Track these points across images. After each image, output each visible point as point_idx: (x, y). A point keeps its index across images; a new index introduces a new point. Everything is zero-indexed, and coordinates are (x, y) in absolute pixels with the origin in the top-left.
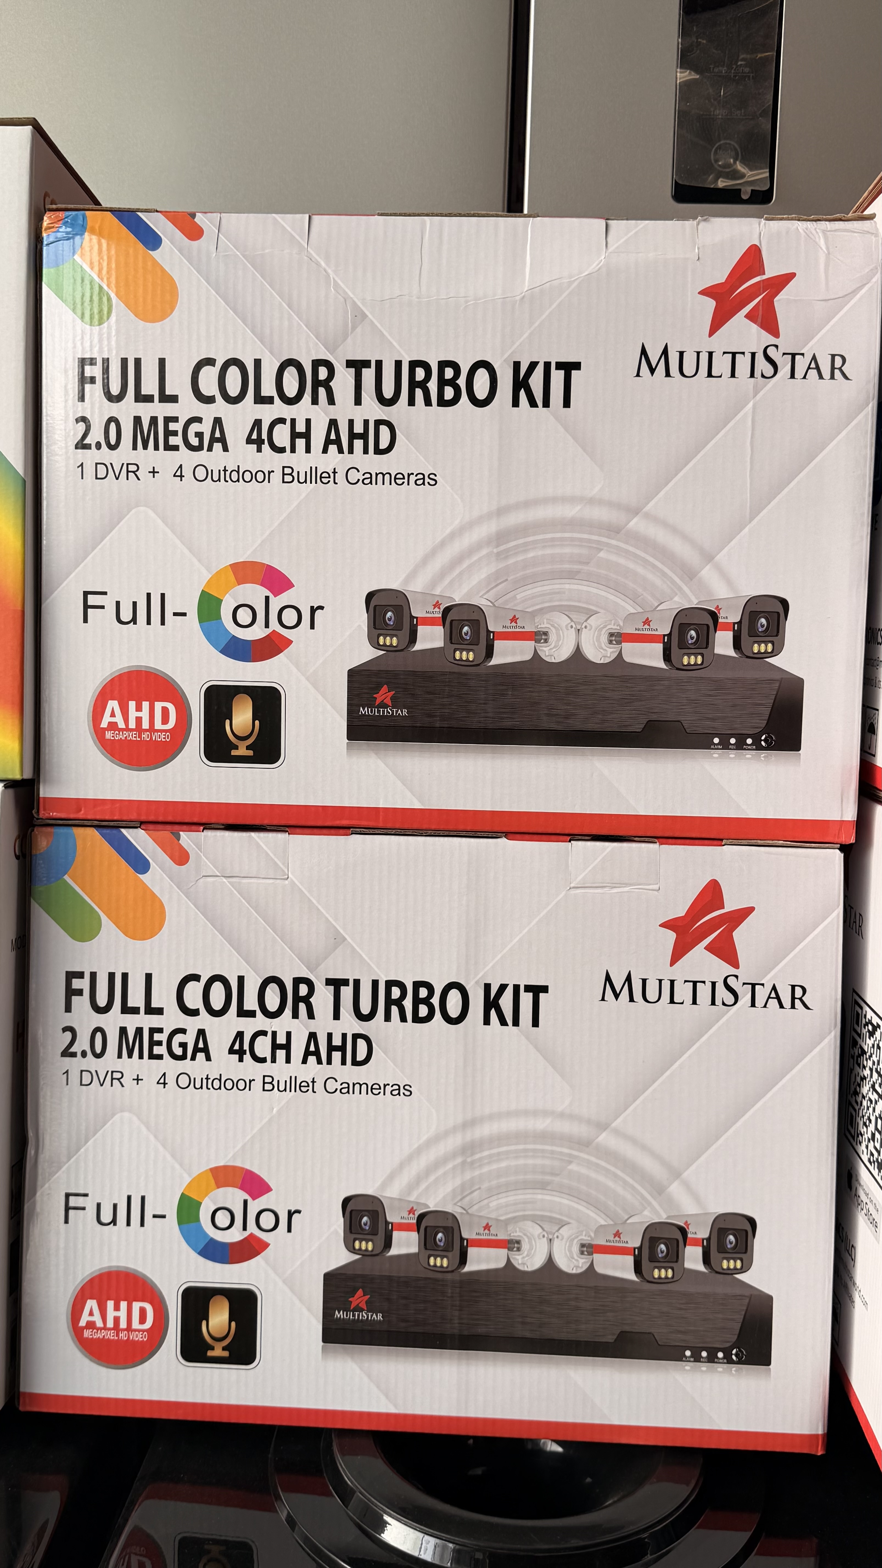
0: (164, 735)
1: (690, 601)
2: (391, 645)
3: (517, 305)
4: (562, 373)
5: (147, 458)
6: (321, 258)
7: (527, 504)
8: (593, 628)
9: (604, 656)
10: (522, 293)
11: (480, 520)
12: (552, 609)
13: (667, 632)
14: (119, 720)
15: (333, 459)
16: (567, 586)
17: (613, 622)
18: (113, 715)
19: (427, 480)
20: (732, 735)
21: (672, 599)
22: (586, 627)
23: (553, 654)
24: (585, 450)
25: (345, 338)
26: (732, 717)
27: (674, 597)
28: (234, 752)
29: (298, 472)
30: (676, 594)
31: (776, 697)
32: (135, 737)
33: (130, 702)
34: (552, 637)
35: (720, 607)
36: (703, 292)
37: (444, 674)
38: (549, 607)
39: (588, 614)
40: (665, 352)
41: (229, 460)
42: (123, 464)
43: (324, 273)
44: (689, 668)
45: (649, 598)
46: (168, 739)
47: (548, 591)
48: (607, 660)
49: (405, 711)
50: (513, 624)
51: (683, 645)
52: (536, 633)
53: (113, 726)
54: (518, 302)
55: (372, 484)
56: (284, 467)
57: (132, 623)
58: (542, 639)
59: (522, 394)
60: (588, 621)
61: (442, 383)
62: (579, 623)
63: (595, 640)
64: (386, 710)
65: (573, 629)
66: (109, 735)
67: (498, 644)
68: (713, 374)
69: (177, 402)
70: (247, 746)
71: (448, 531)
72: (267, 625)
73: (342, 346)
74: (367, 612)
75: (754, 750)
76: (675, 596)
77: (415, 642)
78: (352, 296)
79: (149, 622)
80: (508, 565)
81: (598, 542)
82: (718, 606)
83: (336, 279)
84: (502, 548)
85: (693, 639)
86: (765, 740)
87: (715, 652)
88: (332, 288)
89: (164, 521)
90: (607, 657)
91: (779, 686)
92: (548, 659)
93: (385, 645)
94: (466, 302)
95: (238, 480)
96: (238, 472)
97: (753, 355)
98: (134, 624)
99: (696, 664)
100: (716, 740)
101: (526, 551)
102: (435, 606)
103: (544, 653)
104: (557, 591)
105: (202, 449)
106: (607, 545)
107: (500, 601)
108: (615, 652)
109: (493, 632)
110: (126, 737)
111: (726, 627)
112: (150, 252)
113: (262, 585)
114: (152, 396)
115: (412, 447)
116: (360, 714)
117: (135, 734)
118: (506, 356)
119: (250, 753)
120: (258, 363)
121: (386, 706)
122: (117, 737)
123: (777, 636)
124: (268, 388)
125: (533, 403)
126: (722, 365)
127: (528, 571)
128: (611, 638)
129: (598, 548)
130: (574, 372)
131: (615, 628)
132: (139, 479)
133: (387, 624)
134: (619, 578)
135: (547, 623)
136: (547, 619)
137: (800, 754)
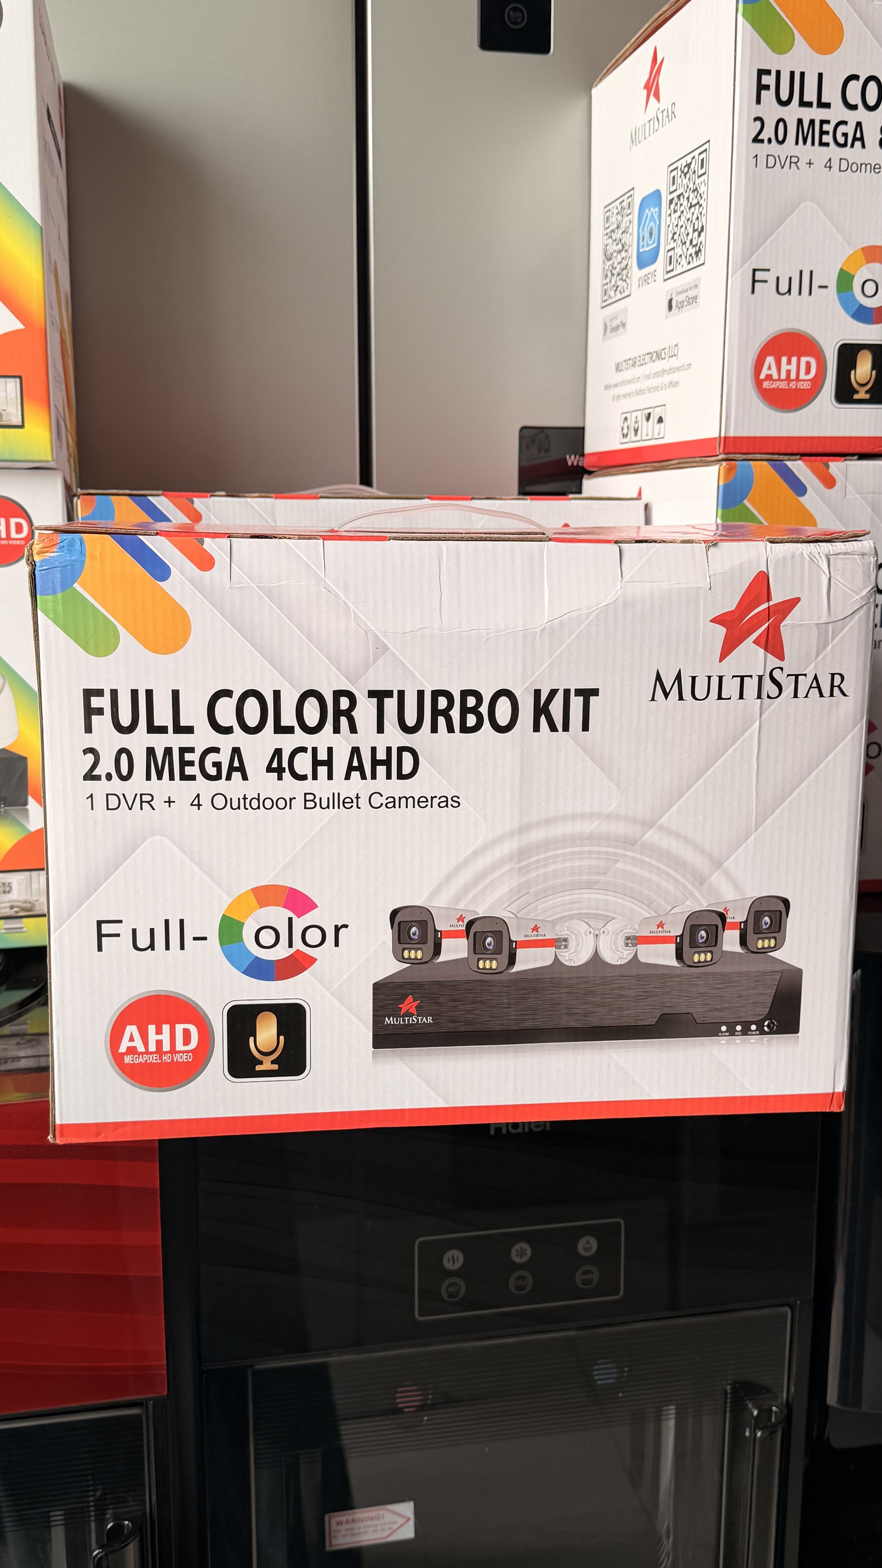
0: (186, 1056)
1: (700, 904)
2: (416, 959)
3: (538, 636)
4: (581, 699)
5: (162, 788)
6: (339, 590)
7: (548, 822)
8: (610, 933)
9: (621, 958)
10: (542, 625)
11: (502, 839)
12: (571, 917)
13: (680, 933)
14: (139, 1044)
15: (357, 784)
16: (586, 896)
17: (629, 927)
18: (132, 1039)
19: (450, 802)
20: (738, 1023)
21: (683, 903)
22: (603, 932)
23: (572, 958)
24: (602, 770)
25: (367, 668)
26: (738, 1007)
27: (685, 902)
28: (258, 1067)
29: (321, 798)
30: (688, 899)
31: (777, 987)
32: (156, 1060)
33: (150, 1026)
34: (572, 944)
35: (728, 909)
36: (714, 621)
37: (467, 982)
38: (569, 915)
39: (605, 920)
40: (678, 677)
41: (249, 789)
42: (136, 795)
43: (344, 605)
44: (699, 965)
45: (663, 903)
46: (190, 1059)
47: (568, 901)
48: (624, 962)
49: (430, 1019)
50: (535, 933)
51: (693, 944)
52: (556, 940)
53: (132, 1050)
54: (539, 633)
55: (395, 808)
56: (305, 794)
57: (150, 949)
58: (562, 945)
59: (543, 720)
60: (606, 927)
61: (465, 711)
62: (597, 929)
63: (612, 944)
64: (411, 1018)
65: (592, 934)
66: (128, 1059)
67: (520, 952)
68: (723, 697)
69: (193, 733)
70: (272, 1061)
71: (471, 850)
72: (291, 945)
73: (364, 677)
74: (392, 928)
75: (758, 1035)
76: (687, 900)
77: (439, 954)
78: (373, 629)
79: (167, 948)
80: (529, 879)
81: (615, 854)
82: (726, 908)
83: (357, 611)
84: (524, 863)
85: (702, 939)
86: (768, 1026)
87: (723, 950)
88: (352, 621)
89: (181, 848)
90: (623, 958)
91: (781, 977)
92: (568, 963)
93: (409, 958)
94: (488, 634)
95: (259, 808)
96: (258, 800)
97: (760, 678)
98: (151, 950)
99: (705, 961)
100: (724, 1028)
101: (546, 865)
102: (459, 920)
103: (564, 958)
104: (577, 900)
105: (221, 778)
106: (624, 856)
107: (522, 912)
108: (631, 953)
109: (516, 942)
110: (146, 1061)
111: (733, 926)
112: (159, 583)
113: (285, 907)
114: (167, 727)
115: (435, 772)
116: (386, 1023)
117: (156, 1057)
118: (526, 685)
119: (275, 1067)
120: (277, 694)
121: (411, 1015)
122: (136, 1061)
123: (779, 932)
124: (288, 718)
125: (553, 728)
126: (731, 688)
127: (548, 884)
128: (627, 942)
129: (615, 860)
130: (592, 699)
131: (631, 932)
132: (153, 809)
133: (411, 939)
134: (635, 886)
135: (567, 930)
136: (567, 927)
137: (798, 1036)
